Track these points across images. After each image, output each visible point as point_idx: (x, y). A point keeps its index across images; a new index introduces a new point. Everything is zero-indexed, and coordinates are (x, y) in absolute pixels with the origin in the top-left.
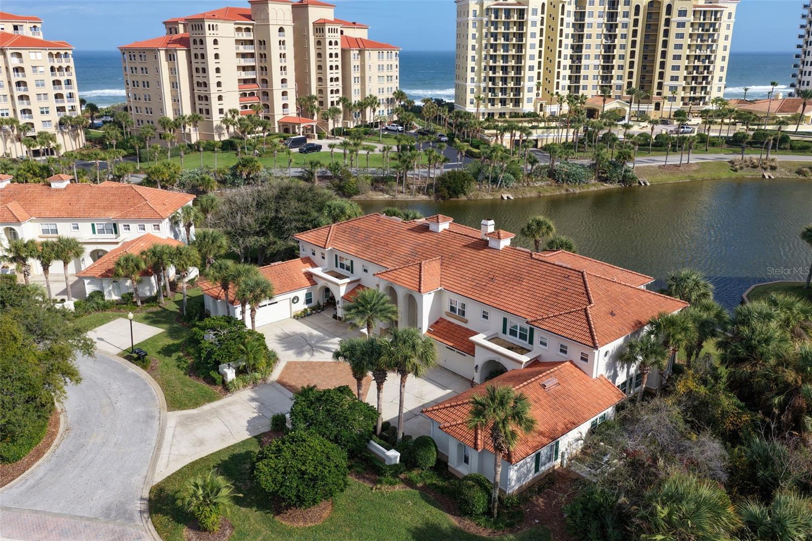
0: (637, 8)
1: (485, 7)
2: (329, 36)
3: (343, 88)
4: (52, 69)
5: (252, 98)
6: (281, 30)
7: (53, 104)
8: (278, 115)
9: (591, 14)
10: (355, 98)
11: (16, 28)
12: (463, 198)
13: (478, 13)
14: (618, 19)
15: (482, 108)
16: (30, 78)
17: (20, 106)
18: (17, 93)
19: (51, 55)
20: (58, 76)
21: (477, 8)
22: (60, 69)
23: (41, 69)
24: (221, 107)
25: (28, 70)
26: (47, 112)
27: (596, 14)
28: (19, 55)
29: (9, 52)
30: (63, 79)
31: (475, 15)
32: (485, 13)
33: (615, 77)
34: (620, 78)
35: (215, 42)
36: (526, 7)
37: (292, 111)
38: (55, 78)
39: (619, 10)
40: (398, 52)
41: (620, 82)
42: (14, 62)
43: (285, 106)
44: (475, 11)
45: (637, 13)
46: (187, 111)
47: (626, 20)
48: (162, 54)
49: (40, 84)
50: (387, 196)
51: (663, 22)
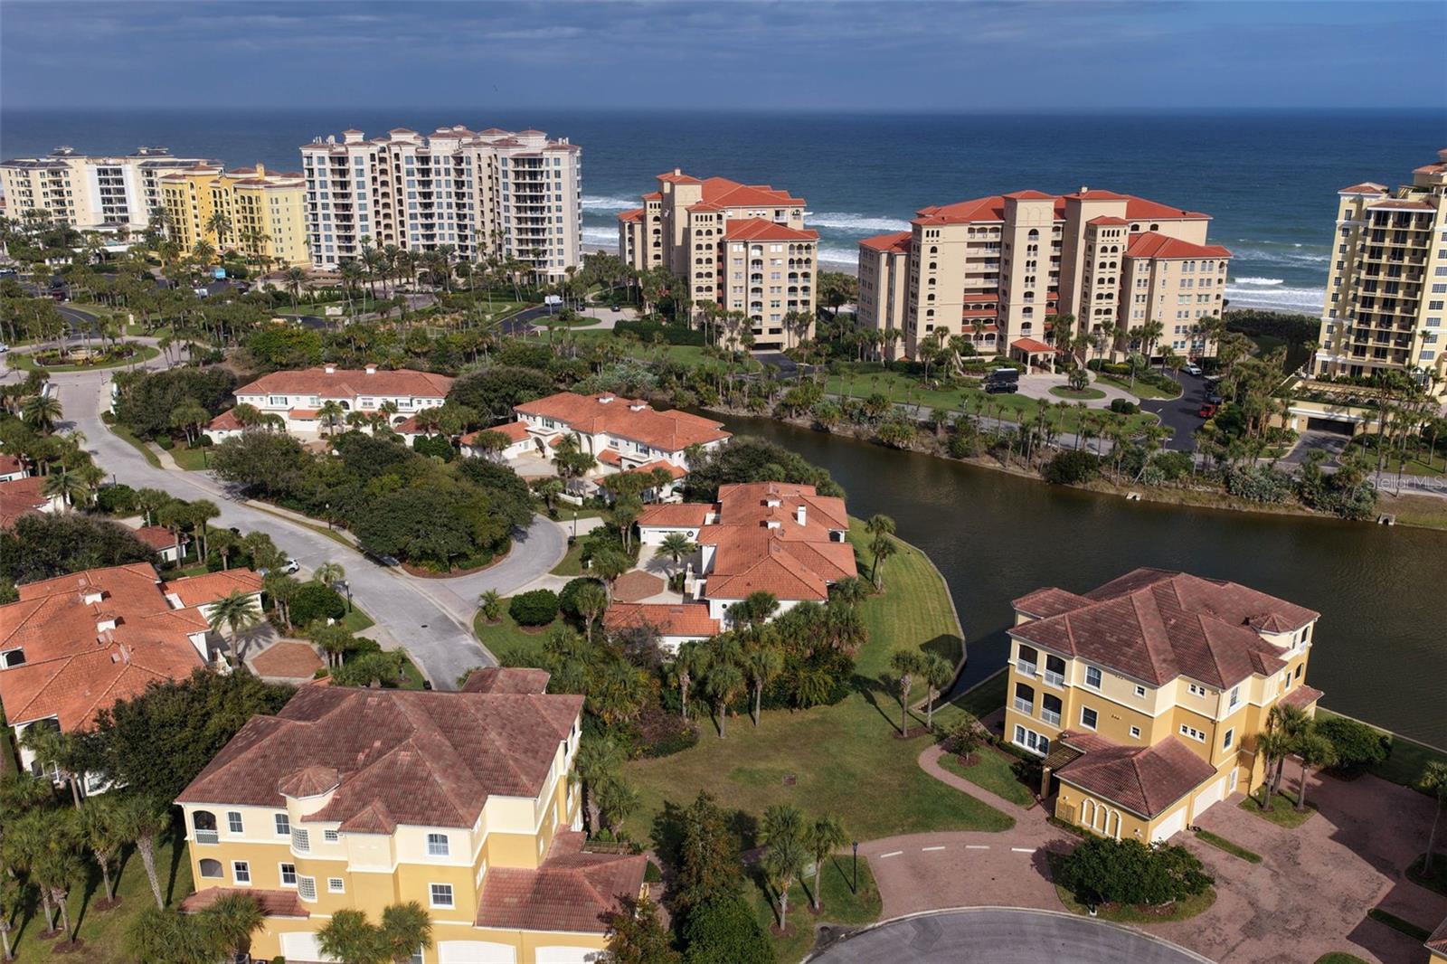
1: (1364, 208)
2: (1100, 241)
3: (1119, 308)
4: (791, 261)
5: (989, 311)
6: (1034, 232)
7: (785, 297)
8: (1014, 334)
10: (1135, 321)
11: (777, 213)
12: (1080, 486)
13: (1353, 215)
15: (1341, 358)
16: (766, 270)
17: (753, 298)
18: (751, 285)
19: (792, 247)
20: (796, 270)
21: (1353, 207)
22: (800, 261)
23: (779, 262)
24: (930, 323)
25: (766, 263)
26: (778, 306)
28: (761, 248)
29: (750, 246)
30: (799, 271)
31: (1349, 218)
32: (1364, 216)
35: (934, 250)
36: (1435, 211)
37: (1037, 333)
38: (792, 271)
40: (1226, 262)
42: (755, 254)
43: (1026, 326)
44: (1349, 212)
46: (898, 324)
48: (884, 257)
49: (776, 275)
50: (998, 465)
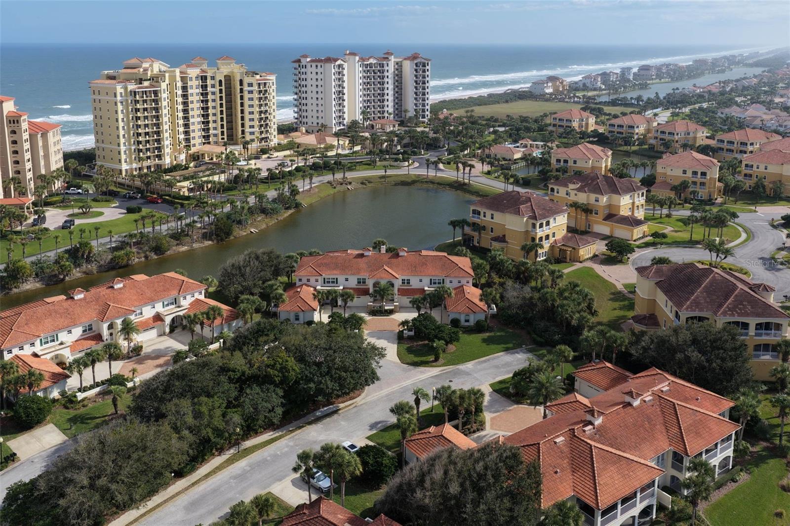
0: (220, 81)
1: (129, 90)
2: (23, 126)
3: (33, 166)
9: (192, 87)
13: (123, 94)
14: (208, 89)
15: (134, 165)
27: (194, 87)
31: (121, 96)
32: (129, 94)
33: (212, 129)
34: (215, 129)
36: (159, 89)
39: (208, 83)
41: (215, 132)
44: (121, 93)
45: (220, 85)
47: (213, 90)
51: (239, 91)
